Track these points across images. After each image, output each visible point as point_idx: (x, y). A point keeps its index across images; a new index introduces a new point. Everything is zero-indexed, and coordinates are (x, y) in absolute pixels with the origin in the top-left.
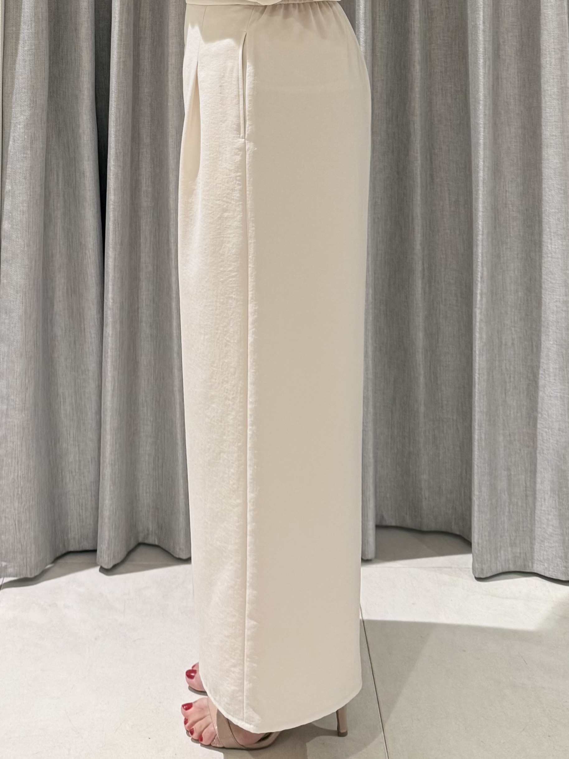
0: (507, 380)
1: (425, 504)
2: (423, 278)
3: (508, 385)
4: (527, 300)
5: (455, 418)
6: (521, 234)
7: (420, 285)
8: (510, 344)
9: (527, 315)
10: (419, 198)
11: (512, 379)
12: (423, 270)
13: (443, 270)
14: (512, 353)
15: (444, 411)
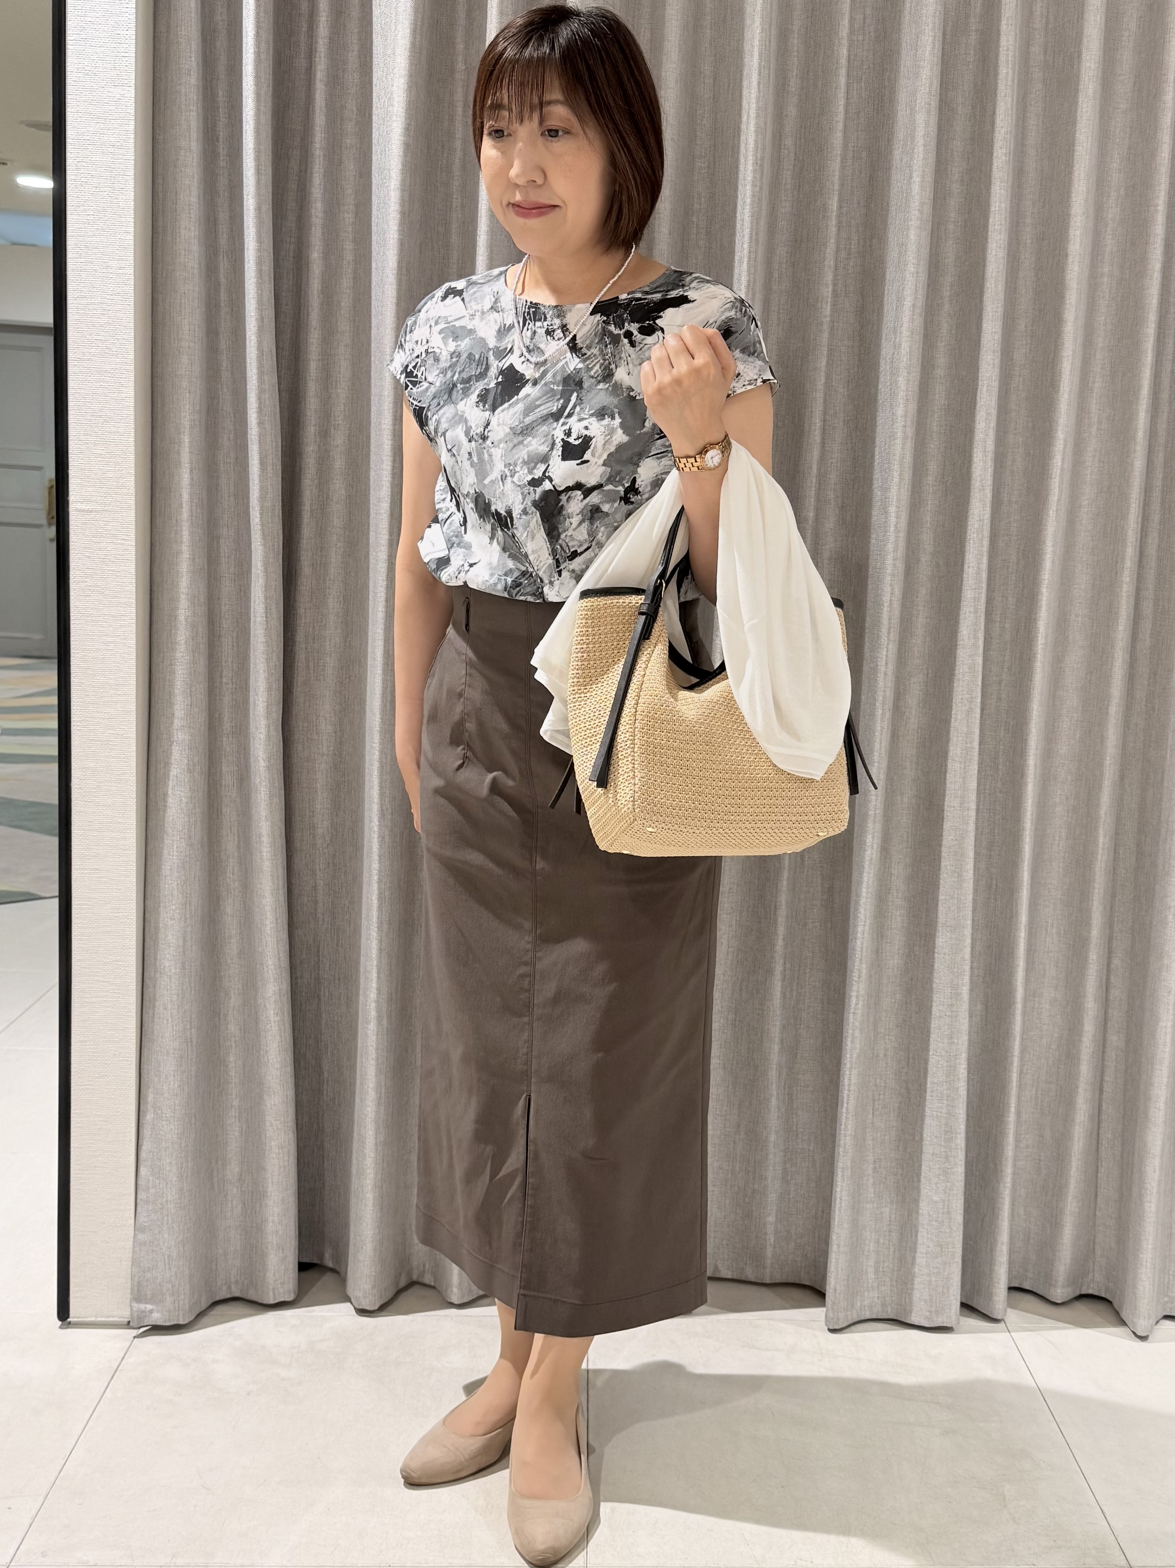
0: (877, 1097)
1: (769, 1252)
2: (783, 980)
3: (876, 1103)
4: (906, 1003)
5: (811, 1148)
6: (905, 925)
7: (779, 989)
8: (881, 1055)
9: (904, 1021)
10: (785, 883)
11: (881, 1097)
12: (785, 970)
13: (808, 971)
14: (884, 1066)
15: (799, 1141)
